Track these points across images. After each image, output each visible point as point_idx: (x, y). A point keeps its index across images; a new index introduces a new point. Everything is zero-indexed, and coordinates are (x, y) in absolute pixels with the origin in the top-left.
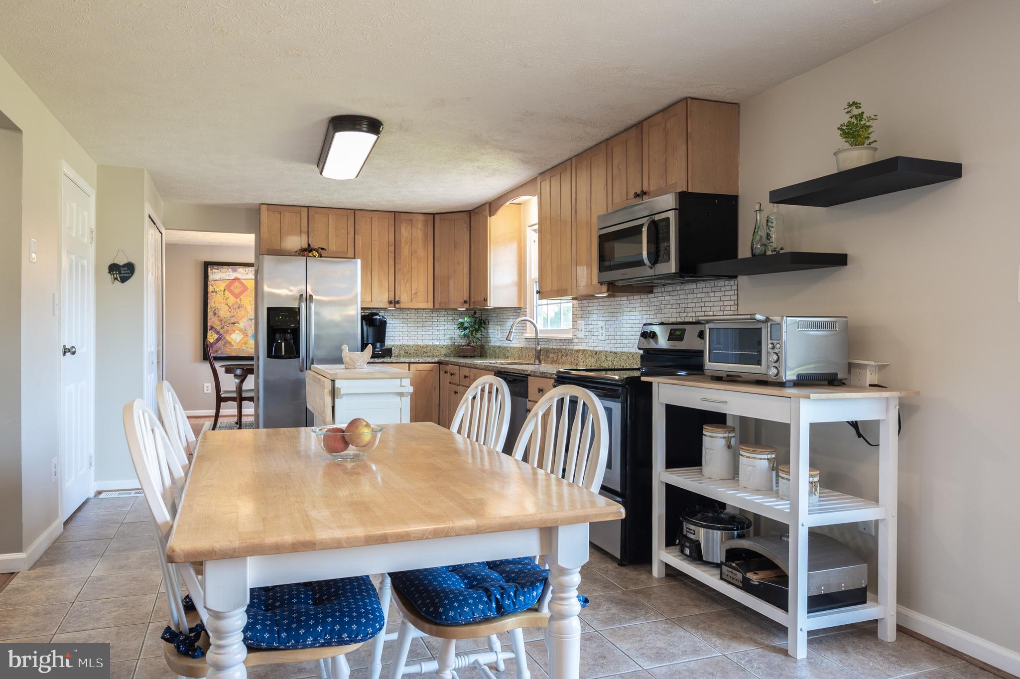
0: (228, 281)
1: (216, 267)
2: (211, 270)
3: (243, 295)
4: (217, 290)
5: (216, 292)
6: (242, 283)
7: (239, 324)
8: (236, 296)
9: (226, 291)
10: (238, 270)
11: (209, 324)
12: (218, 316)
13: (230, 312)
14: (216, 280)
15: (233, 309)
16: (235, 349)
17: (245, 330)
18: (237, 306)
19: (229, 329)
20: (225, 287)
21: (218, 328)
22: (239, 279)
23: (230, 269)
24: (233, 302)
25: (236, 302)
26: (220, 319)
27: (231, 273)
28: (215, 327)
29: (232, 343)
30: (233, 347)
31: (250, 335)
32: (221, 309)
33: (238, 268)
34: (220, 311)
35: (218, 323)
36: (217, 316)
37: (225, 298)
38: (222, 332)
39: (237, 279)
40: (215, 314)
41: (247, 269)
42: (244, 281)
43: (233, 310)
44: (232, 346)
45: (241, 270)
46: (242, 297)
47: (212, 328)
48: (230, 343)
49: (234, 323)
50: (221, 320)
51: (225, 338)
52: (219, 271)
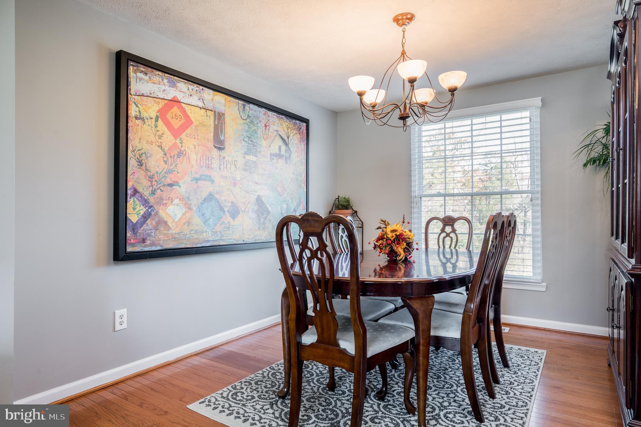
0: (164, 102)
1: (142, 68)
2: (135, 72)
3: (184, 134)
4: (144, 115)
5: (143, 119)
6: (183, 111)
7: (180, 186)
8: (176, 133)
9: (159, 119)
10: (179, 85)
11: (130, 185)
12: (147, 170)
13: (165, 162)
14: (143, 95)
15: (171, 157)
16: (172, 234)
17: (188, 198)
18: (175, 152)
19: (165, 195)
20: (159, 111)
21: (146, 193)
22: (179, 102)
23: (166, 79)
24: (171, 144)
25: (175, 145)
26: (149, 174)
27: (167, 88)
28: (140, 189)
29: (169, 224)
30: (170, 232)
31: (195, 209)
32: (151, 156)
33: (177, 81)
34: (150, 159)
35: (146, 183)
36: (144, 167)
37: (158, 134)
38: (152, 200)
39: (175, 101)
40: (140, 163)
41: (191, 87)
42: (187, 108)
43: (170, 159)
44: (169, 228)
45: (182, 85)
46: (183, 136)
47: (136, 192)
48: (166, 223)
49: (171, 185)
50: (151, 178)
51: (157, 213)
52: (146, 78)
